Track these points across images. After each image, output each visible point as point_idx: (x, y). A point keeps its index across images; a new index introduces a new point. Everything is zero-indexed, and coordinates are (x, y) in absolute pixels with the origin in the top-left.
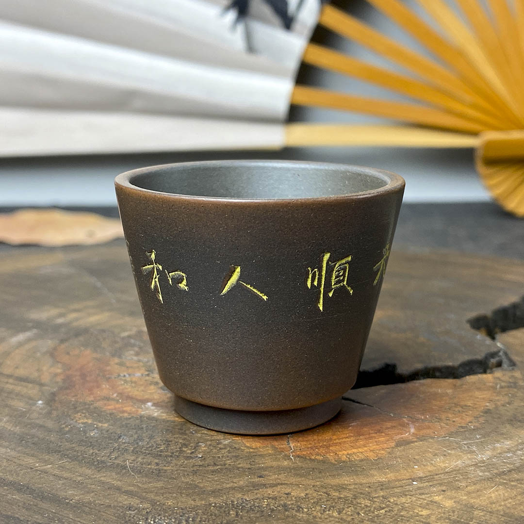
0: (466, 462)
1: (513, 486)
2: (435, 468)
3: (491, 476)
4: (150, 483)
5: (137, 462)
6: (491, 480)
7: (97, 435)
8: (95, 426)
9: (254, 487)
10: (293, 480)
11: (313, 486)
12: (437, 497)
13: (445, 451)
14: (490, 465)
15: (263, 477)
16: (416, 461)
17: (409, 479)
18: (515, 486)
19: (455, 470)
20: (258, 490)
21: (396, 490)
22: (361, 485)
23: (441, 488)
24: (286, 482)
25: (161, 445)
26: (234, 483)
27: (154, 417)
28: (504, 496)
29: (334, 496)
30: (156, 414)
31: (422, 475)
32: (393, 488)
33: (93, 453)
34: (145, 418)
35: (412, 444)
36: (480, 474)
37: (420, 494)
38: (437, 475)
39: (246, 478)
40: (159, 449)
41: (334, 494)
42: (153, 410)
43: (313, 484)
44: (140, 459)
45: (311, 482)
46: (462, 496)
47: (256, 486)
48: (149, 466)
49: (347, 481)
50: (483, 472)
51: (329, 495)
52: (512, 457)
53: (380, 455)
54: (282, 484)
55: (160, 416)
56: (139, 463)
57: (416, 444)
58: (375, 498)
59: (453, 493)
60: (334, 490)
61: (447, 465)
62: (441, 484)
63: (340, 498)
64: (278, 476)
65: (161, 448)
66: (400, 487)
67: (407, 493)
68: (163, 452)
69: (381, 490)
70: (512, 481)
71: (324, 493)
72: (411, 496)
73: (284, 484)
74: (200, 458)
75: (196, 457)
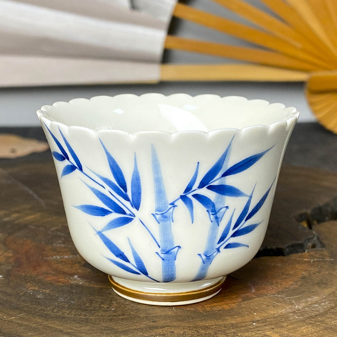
0: (288, 311)
1: (317, 325)
2: (268, 314)
3: (303, 319)
4: (81, 327)
5: (72, 314)
6: (303, 321)
7: (42, 297)
8: (41, 291)
9: (150, 328)
10: (175, 324)
11: (189, 327)
12: (268, 332)
13: (274, 303)
14: (304, 312)
15: (156, 322)
16: (255, 311)
17: (250, 321)
18: (319, 325)
19: (280, 316)
20: (153, 330)
21: (242, 328)
22: (220, 325)
23: (272, 327)
24: (171, 325)
25: (86, 303)
26: (136, 326)
27: (80, 285)
28: (311, 331)
29: (202, 333)
30: (81, 283)
31: (259, 318)
32: (240, 327)
33: (41, 309)
34: (74, 286)
35: (253, 300)
36: (297, 318)
37: (258, 331)
38: (268, 319)
39: (145, 323)
40: (85, 306)
41: (202, 332)
42: (79, 280)
43: (188, 326)
44: (73, 312)
45: (188, 325)
46: (284, 331)
47: (152, 328)
48: (80, 317)
49: (210, 323)
50: (299, 317)
51: (198, 332)
52: (317, 307)
53: (231, 307)
54: (168, 326)
55: (84, 284)
56: (73, 315)
57: (255, 299)
58: (228, 333)
59: (279, 330)
60: (202, 329)
61: (275, 312)
62: (271, 324)
63: (206, 334)
64: (165, 321)
65: (87, 305)
66: (245, 326)
67: (249, 330)
68: (88, 307)
69: (233, 328)
70: (317, 322)
71: (195, 331)
72: (251, 332)
73: (169, 326)
74: (113, 311)
75: (111, 310)
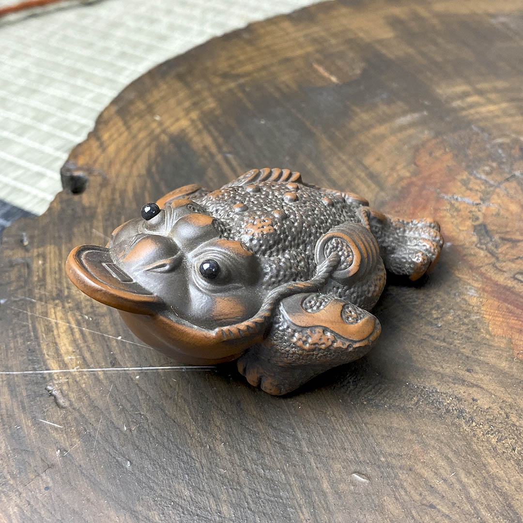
9: (453, 380)
10: (492, 387)
11: (503, 401)
15: (470, 372)
20: (454, 384)
24: (484, 386)
29: (511, 420)
39: (456, 367)
41: (512, 418)
43: (505, 399)
47: (456, 379)
51: (508, 417)
54: (477, 386)
60: (517, 413)
63: (514, 425)
64: (484, 376)
71: (506, 413)
73: (481, 388)
74: (438, 327)
75: (436, 325)
